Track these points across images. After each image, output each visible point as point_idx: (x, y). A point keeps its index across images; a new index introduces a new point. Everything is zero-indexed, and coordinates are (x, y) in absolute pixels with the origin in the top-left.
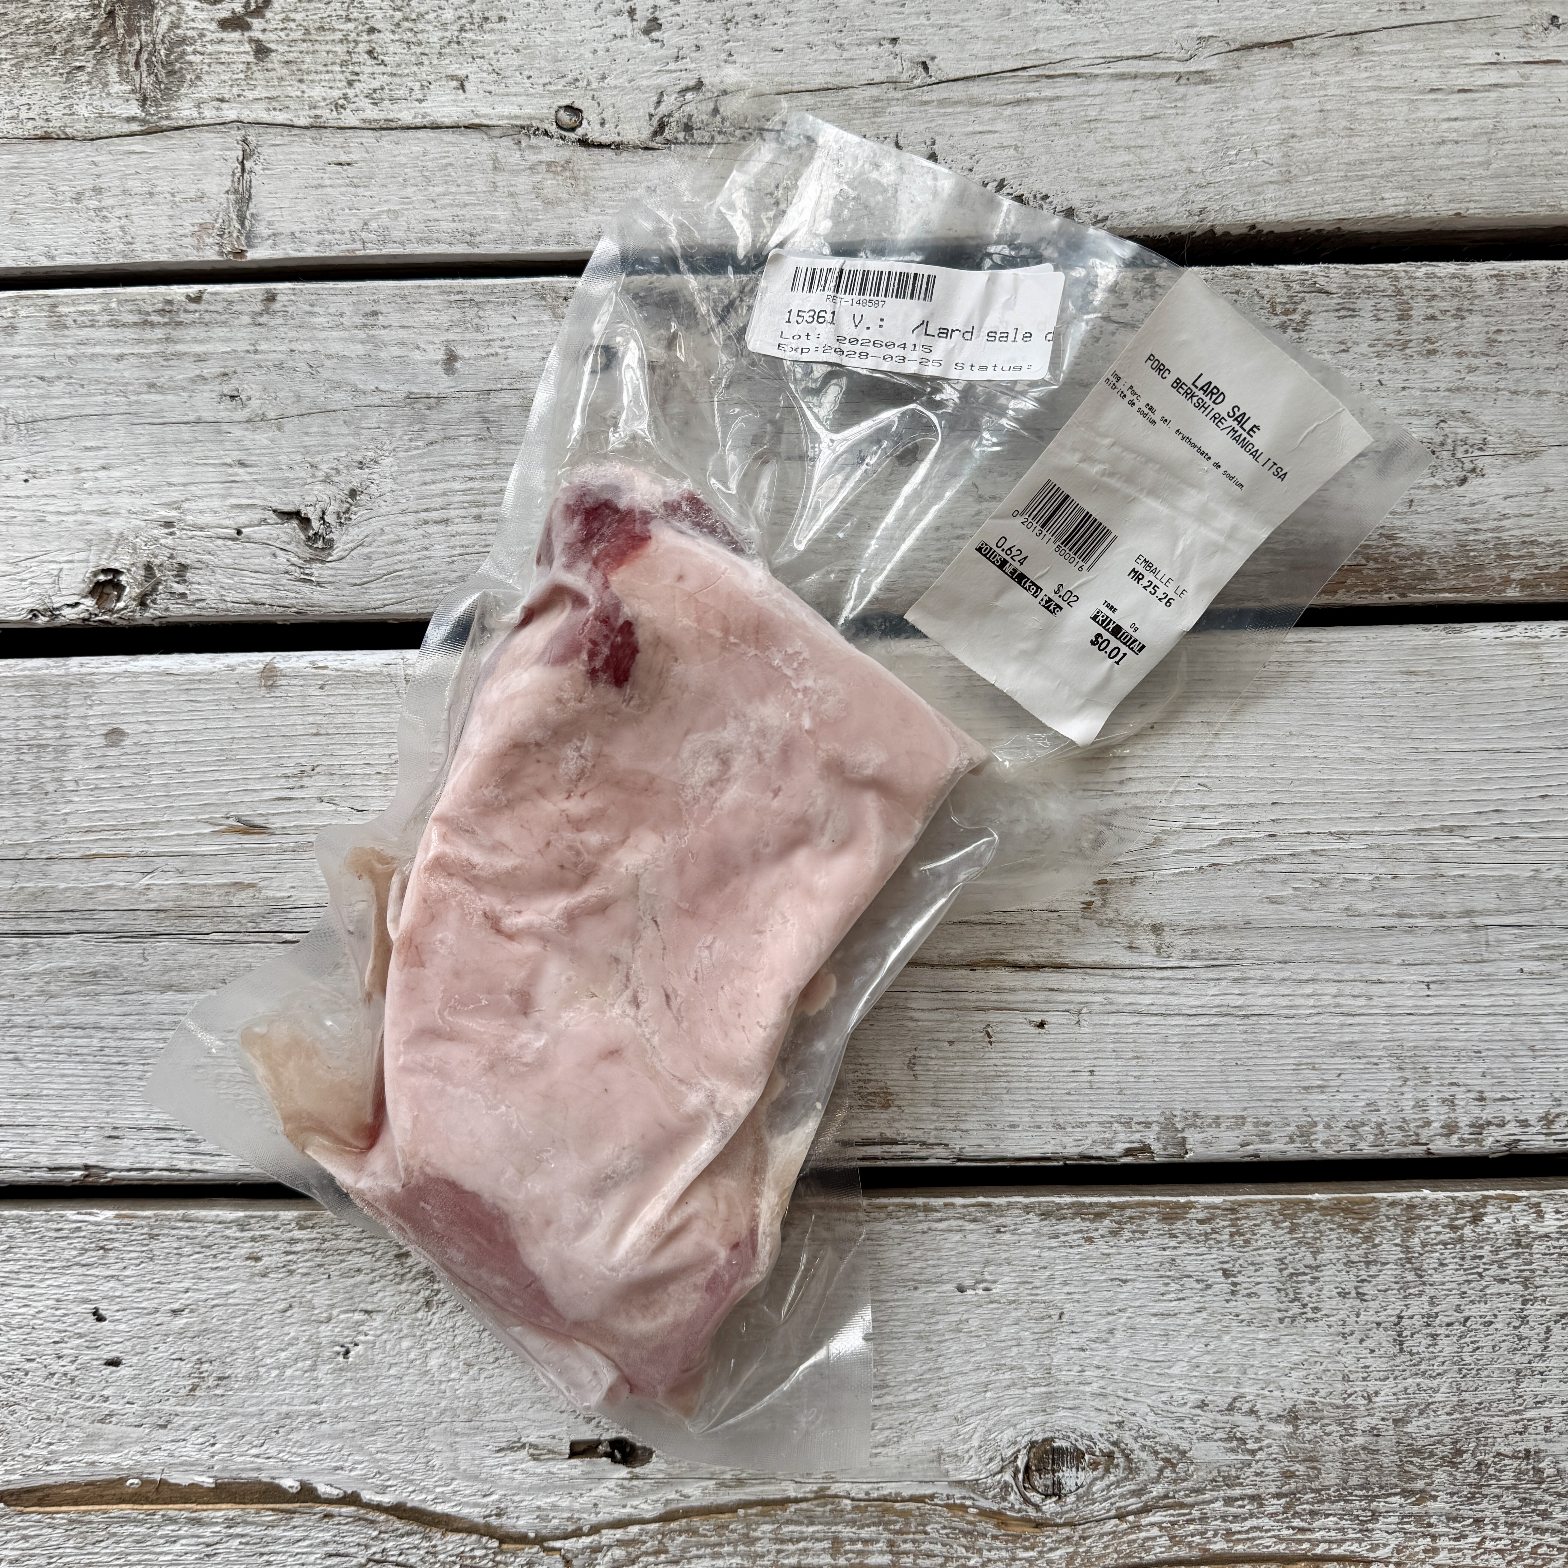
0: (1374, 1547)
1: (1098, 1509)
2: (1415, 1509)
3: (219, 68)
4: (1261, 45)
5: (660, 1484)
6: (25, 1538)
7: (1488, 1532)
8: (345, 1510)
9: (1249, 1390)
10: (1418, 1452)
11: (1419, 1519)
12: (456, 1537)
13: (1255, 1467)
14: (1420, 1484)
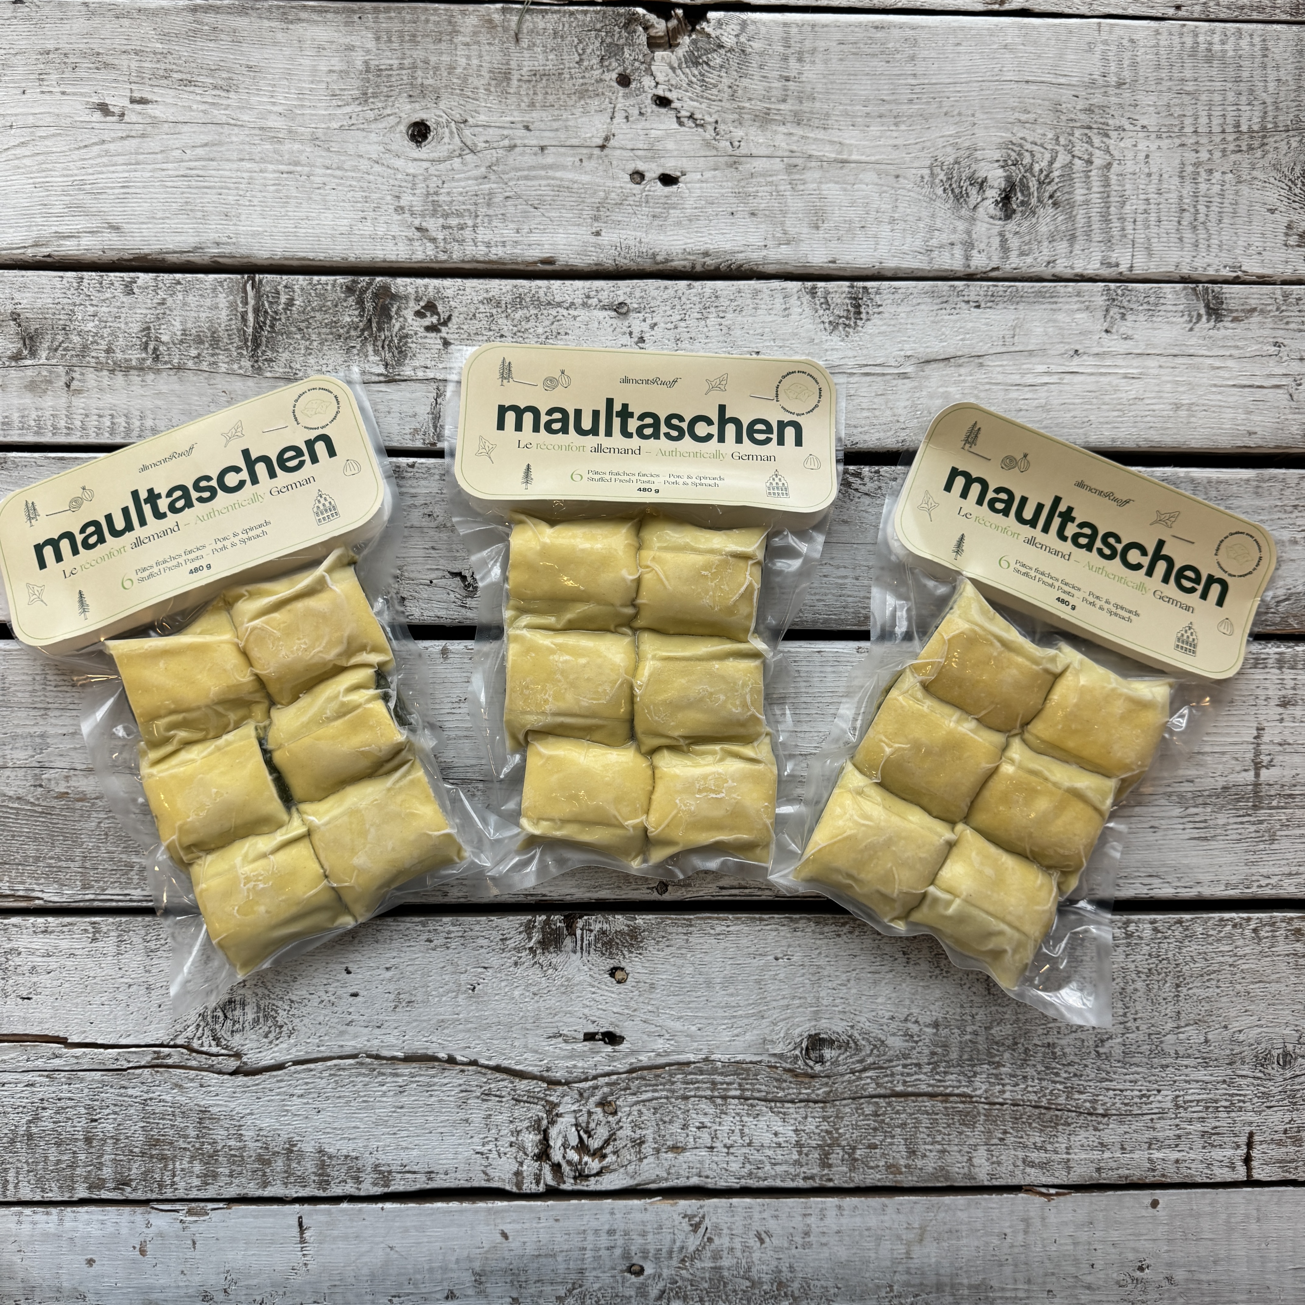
0: (975, 1090)
1: (841, 1069)
2: (994, 1071)
3: (423, 351)
4: (935, 360)
5: (627, 1055)
6: (307, 1083)
7: (1030, 1083)
8: (470, 1068)
9: (915, 1011)
10: (997, 1043)
11: (996, 1076)
12: (525, 1082)
13: (918, 1049)
14: (997, 1059)
